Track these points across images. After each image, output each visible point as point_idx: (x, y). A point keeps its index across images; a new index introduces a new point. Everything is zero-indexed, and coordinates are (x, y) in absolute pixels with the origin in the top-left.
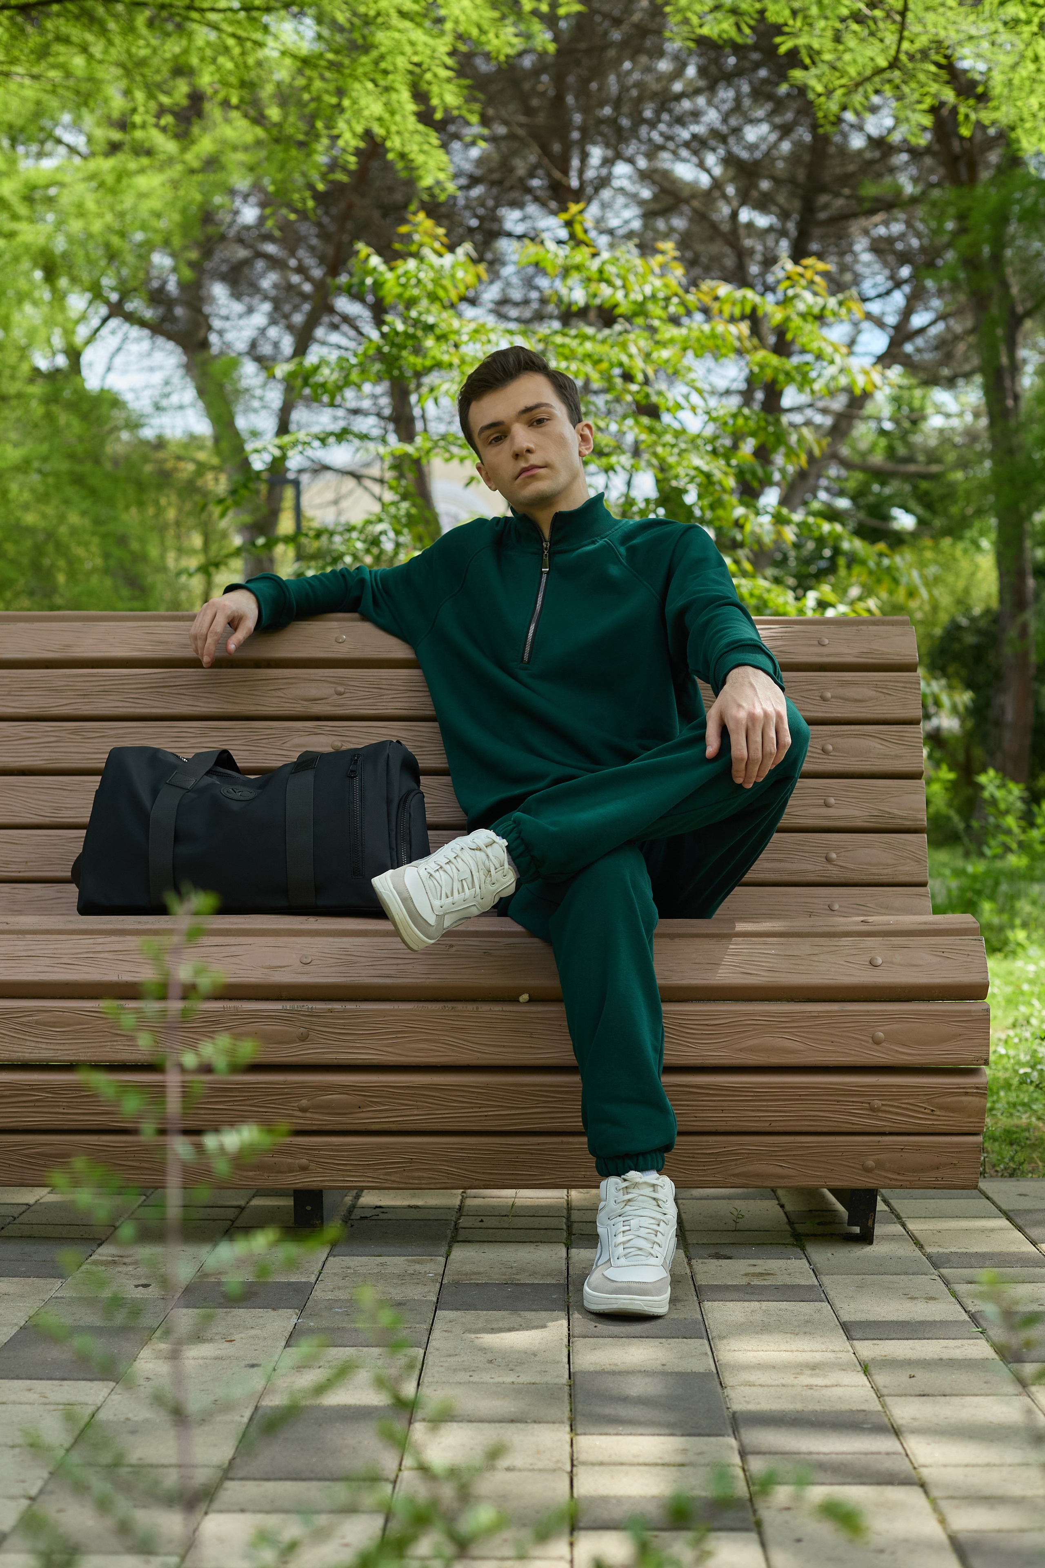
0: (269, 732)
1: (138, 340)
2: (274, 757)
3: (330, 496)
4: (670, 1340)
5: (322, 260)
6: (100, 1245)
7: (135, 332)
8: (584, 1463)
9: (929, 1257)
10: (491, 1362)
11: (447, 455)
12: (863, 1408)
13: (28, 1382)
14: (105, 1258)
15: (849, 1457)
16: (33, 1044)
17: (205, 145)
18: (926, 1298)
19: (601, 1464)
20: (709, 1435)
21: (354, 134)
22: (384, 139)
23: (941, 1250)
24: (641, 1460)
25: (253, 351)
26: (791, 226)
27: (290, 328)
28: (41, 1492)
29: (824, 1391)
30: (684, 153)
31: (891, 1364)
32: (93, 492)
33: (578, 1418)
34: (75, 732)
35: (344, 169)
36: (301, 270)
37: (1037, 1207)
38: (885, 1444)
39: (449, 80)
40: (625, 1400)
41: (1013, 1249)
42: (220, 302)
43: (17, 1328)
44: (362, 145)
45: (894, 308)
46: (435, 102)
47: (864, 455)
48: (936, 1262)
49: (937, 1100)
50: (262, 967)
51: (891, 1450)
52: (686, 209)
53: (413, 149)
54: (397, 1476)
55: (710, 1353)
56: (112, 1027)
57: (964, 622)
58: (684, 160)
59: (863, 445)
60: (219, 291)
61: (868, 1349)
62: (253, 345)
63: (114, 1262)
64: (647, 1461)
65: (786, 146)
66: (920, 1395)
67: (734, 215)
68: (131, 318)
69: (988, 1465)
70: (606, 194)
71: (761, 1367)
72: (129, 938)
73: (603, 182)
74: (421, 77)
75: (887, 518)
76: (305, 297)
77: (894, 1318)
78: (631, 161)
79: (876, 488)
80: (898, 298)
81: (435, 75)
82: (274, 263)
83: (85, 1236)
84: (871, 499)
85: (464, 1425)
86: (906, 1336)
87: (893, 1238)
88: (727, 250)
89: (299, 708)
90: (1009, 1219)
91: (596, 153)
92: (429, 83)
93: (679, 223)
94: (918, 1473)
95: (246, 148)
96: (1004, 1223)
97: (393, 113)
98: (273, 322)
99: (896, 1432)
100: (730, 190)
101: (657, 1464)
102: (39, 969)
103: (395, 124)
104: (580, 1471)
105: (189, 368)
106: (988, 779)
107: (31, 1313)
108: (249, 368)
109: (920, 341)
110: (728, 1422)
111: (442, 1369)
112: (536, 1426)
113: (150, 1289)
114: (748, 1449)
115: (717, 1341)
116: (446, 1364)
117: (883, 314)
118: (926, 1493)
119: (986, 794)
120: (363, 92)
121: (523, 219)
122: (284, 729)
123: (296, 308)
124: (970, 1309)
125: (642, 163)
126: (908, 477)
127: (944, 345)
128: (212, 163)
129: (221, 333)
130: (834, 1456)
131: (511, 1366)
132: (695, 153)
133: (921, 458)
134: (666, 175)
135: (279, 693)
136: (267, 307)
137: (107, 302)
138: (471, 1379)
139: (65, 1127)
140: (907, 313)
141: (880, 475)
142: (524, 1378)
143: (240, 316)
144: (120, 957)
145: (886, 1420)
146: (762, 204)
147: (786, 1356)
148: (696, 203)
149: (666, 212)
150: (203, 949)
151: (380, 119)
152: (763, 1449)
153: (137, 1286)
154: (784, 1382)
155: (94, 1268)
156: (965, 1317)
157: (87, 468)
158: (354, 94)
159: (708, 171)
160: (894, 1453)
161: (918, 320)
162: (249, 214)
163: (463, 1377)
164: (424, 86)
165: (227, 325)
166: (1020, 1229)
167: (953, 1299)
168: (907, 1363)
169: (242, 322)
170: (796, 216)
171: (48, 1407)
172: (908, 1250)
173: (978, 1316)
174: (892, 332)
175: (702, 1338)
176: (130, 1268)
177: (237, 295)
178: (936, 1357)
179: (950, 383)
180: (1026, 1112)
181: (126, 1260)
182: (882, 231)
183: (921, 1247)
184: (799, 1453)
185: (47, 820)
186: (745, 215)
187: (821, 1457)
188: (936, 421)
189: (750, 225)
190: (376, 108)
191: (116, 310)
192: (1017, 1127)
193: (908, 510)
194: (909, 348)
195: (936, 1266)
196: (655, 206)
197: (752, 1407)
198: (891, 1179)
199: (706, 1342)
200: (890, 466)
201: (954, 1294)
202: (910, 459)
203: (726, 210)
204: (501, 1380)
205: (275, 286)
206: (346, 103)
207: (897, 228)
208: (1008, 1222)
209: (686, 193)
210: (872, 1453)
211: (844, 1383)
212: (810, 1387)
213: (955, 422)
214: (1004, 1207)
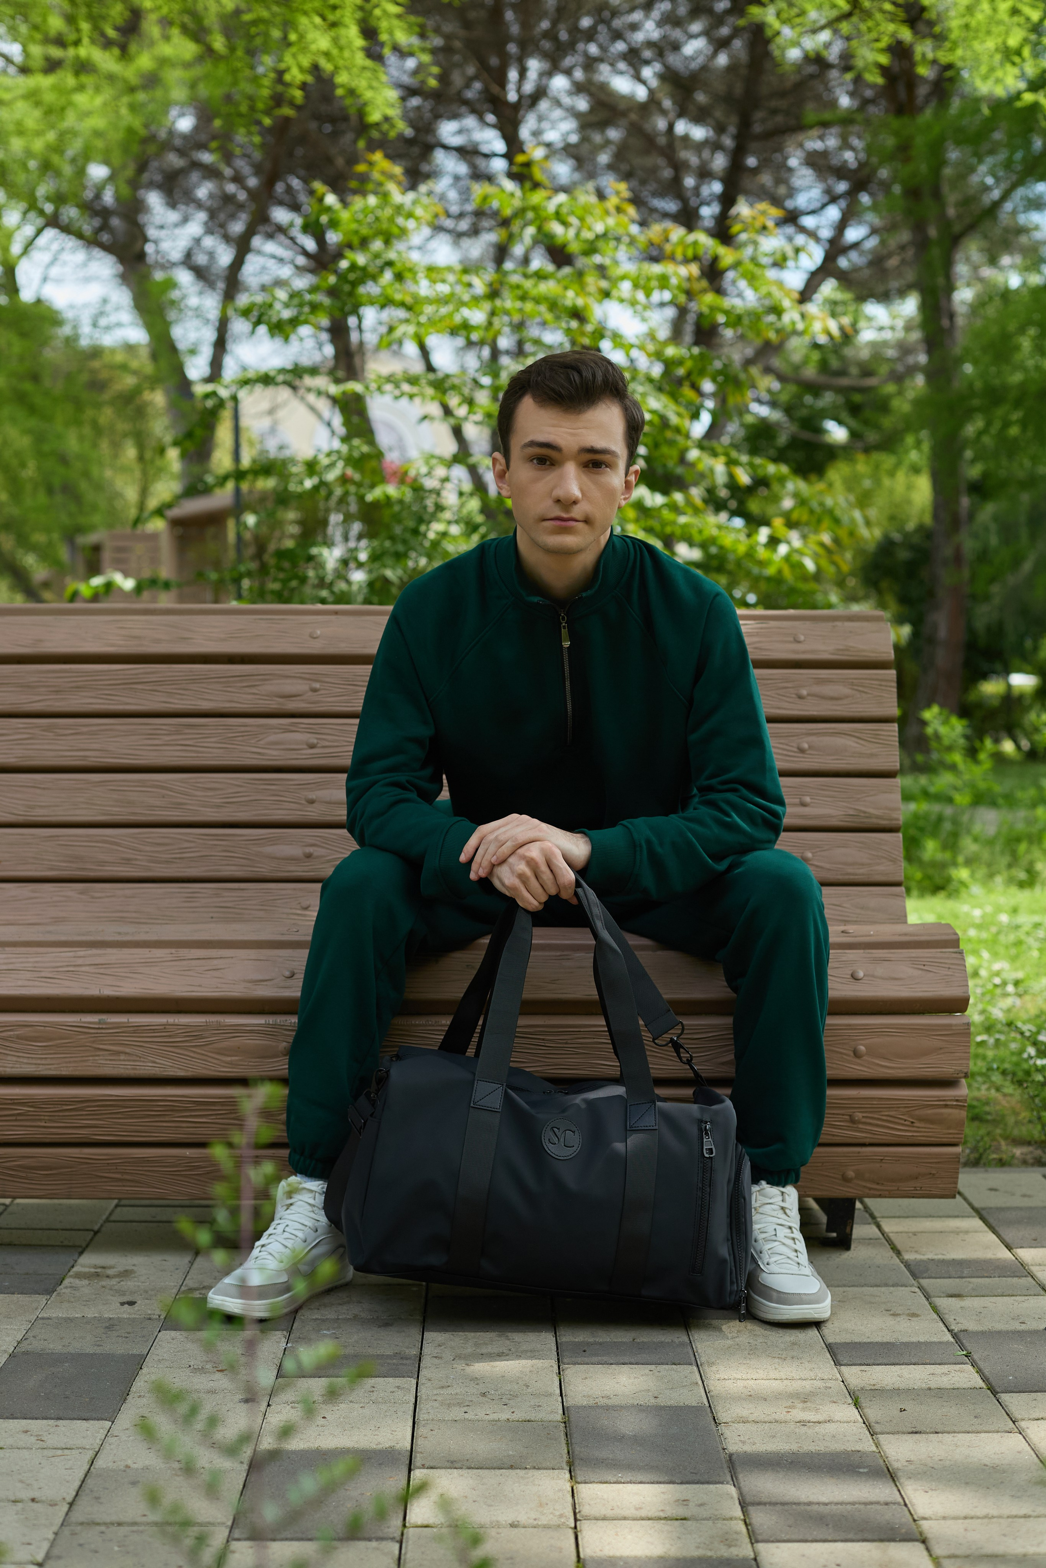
0: (243, 729)
1: (74, 250)
2: (249, 755)
3: (265, 405)
4: (660, 1367)
5: (258, 170)
6: (81, 1253)
7: (70, 242)
8: (587, 1518)
9: (907, 1265)
10: (484, 1395)
11: (397, 392)
12: (858, 1448)
13: (24, 1422)
14: (87, 1270)
15: (849, 1507)
16: (14, 1059)
17: (144, 61)
18: (908, 1315)
19: (604, 1519)
20: (708, 1483)
21: (301, 69)
22: (333, 75)
23: (919, 1257)
24: (643, 1513)
25: (188, 261)
26: (728, 142)
27: (227, 238)
28: (48, 1556)
29: (818, 1428)
30: (622, 66)
31: (878, 1392)
32: (32, 410)
33: (577, 1463)
34: (48, 729)
35: (292, 104)
36: (238, 179)
37: (1008, 1205)
38: (881, 1491)
39: (399, 16)
40: (621, 1438)
41: (989, 1255)
42: (155, 212)
43: (7, 1356)
44: (309, 79)
45: (830, 222)
46: (384, 37)
47: (797, 368)
48: (916, 1271)
49: (917, 1112)
50: (245, 981)
51: (889, 1499)
52: (623, 122)
53: (361, 83)
54: (402, 1534)
55: (700, 1382)
56: (93, 1042)
57: (896, 536)
58: (621, 73)
59: (797, 358)
60: (154, 199)
61: (856, 1375)
62: (189, 255)
63: (97, 1275)
64: (650, 1515)
65: (722, 60)
66: (912, 1433)
67: (671, 127)
68: (66, 229)
69: (986, 1517)
70: (544, 105)
71: (753, 1397)
72: (109, 951)
73: (540, 93)
74: (370, 13)
75: (820, 431)
76: (241, 206)
77: (879, 1339)
78: (568, 72)
79: (808, 399)
80: (833, 213)
81: (385, 12)
82: (211, 172)
83: (66, 1243)
84: (804, 412)
85: (464, 1472)
86: (892, 1361)
87: (869, 1241)
88: (661, 161)
89: (273, 705)
90: (982, 1218)
91: (534, 65)
92: (379, 19)
93: (614, 134)
94: (918, 1527)
95: (187, 65)
96: (977, 1223)
97: (341, 49)
98: (209, 231)
99: (891, 1475)
100: (667, 103)
101: (660, 1519)
102: (20, 983)
103: (343, 59)
104: (584, 1526)
105: (125, 278)
106: (931, 714)
107: (19, 1337)
108: (184, 277)
109: (854, 255)
110: (725, 1466)
111: (436, 1404)
112: (537, 1473)
113: (136, 1307)
114: (749, 1499)
115: (706, 1367)
116: (439, 1398)
117: (818, 227)
118: (928, 1549)
119: (929, 730)
120: (310, 26)
121: (460, 132)
122: (258, 726)
123: (233, 217)
124: (952, 1327)
125: (579, 74)
126: (839, 390)
127: (877, 261)
128: (151, 81)
129: (156, 242)
130: (834, 1507)
131: (505, 1400)
132: (631, 64)
133: (854, 371)
134: (604, 87)
135: (254, 690)
136: (202, 216)
137: (41, 212)
138: (466, 1416)
139: (47, 1141)
140: (841, 227)
141: (815, 389)
142: (519, 1415)
143: (176, 225)
144: (102, 971)
145: (881, 1461)
146: (699, 118)
147: (777, 1386)
148: (633, 116)
149: (602, 125)
150: (185, 963)
151: (327, 55)
152: (764, 1500)
153: (122, 1304)
154: (777, 1417)
155: (77, 1281)
156: (949, 1338)
157: (28, 386)
158: (301, 28)
159: (644, 82)
160: (894, 1504)
161: (853, 234)
162: (185, 124)
163: (457, 1413)
164: (373, 23)
165: (163, 234)
166: (995, 1232)
167: (935, 1316)
168: (896, 1392)
169: (177, 231)
170: (732, 129)
171: (46, 1452)
172: (884, 1256)
173: (961, 1336)
174: (827, 246)
175: (691, 1364)
176: (114, 1282)
177: (172, 204)
178: (924, 1386)
179: (884, 297)
180: (984, 1083)
181: (110, 1272)
182: (818, 145)
183: (898, 1253)
184: (799, 1504)
185: (20, 819)
186: (681, 127)
187: (822, 1508)
188: (867, 335)
189: (686, 138)
190: (322, 42)
191: (53, 222)
192: (978, 1099)
193: (840, 422)
194: (843, 263)
195: (914, 1276)
196: (594, 118)
197: (748, 1448)
198: (870, 1189)
199: (695, 1368)
200: (823, 379)
201: (935, 1309)
202: (842, 373)
203: (661, 124)
204: (495, 1416)
205: (211, 196)
206: (293, 37)
207: (832, 142)
208: (980, 1223)
209: (622, 106)
210: (871, 1503)
211: (836, 1418)
212: (803, 1423)
213: (888, 335)
214: (977, 1205)
